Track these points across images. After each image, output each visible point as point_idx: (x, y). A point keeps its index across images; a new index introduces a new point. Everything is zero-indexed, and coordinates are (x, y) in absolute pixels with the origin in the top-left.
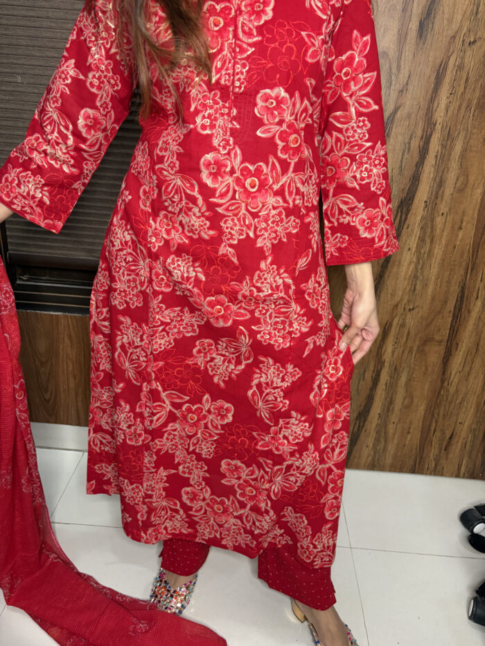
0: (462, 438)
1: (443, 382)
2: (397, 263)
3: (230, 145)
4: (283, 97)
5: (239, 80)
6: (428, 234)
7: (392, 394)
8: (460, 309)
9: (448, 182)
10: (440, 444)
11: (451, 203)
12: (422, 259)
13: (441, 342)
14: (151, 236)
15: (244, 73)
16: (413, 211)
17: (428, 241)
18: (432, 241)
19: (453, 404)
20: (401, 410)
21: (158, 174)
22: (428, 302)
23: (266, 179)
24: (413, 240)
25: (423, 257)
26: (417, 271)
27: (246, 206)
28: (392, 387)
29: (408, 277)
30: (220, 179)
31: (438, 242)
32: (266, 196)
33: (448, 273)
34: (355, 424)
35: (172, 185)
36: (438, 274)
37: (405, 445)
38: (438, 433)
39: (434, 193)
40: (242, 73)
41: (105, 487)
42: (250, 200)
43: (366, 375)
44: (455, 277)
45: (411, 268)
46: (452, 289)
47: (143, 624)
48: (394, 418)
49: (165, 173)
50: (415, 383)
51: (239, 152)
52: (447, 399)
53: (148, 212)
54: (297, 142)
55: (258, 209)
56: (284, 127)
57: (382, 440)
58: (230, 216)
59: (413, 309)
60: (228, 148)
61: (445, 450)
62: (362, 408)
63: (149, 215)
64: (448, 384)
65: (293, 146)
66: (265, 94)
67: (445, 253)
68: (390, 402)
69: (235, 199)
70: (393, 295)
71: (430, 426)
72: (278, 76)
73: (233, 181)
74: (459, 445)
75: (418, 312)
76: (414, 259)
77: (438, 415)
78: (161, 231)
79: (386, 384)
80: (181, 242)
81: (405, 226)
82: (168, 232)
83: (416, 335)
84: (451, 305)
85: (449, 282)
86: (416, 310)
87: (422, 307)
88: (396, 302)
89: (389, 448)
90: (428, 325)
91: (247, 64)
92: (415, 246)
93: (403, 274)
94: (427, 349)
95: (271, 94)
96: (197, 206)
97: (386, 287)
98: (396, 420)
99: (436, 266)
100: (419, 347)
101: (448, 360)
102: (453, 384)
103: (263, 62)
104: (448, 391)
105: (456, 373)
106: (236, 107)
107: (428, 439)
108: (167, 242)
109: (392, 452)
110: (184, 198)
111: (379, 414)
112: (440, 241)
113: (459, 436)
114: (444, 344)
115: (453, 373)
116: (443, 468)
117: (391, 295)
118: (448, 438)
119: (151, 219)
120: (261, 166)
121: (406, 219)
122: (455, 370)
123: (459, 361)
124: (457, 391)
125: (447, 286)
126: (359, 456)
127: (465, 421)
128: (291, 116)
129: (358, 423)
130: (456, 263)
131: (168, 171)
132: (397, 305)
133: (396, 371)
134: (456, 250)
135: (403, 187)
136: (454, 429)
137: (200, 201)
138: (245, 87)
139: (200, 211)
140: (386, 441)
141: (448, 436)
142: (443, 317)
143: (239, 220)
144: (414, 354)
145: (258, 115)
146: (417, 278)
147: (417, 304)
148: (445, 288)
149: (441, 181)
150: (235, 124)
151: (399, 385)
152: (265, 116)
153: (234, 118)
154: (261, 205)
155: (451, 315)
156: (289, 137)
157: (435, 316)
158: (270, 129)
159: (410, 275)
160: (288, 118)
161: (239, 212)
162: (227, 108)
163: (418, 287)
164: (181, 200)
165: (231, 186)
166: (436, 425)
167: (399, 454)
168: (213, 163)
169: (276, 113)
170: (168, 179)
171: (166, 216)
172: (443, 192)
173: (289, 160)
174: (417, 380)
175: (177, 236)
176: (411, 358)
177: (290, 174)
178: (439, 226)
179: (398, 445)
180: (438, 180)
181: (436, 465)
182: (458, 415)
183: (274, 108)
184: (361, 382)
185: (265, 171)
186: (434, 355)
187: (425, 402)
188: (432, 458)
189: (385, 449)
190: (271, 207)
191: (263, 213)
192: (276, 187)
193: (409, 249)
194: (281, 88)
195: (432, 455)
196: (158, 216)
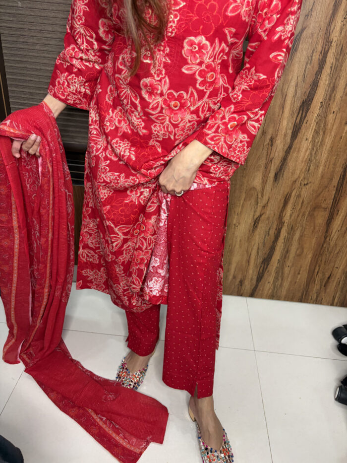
0: (337, 278)
1: (326, 238)
2: (297, 150)
3: (162, 75)
4: (204, 44)
5: (171, 26)
6: (322, 128)
7: (289, 246)
8: (342, 185)
9: (339, 87)
10: (321, 282)
11: (341, 104)
12: (316, 147)
13: (326, 208)
14: (107, 121)
15: (176, 22)
16: (311, 110)
17: (321, 132)
18: (324, 133)
19: (332, 254)
20: (294, 257)
21: (117, 81)
22: (319, 179)
23: (185, 102)
24: (310, 133)
25: (317, 145)
26: (312, 156)
27: (170, 119)
28: (288, 241)
29: (304, 160)
30: (153, 97)
31: (329, 134)
32: (184, 113)
33: (335, 158)
34: (261, 266)
35: (124, 92)
36: (327, 158)
37: (296, 282)
38: (320, 275)
39: (328, 96)
40: (174, 22)
41: (88, 285)
42: (173, 115)
43: (270, 232)
44: (340, 160)
45: (307, 153)
46: (337, 169)
47: (111, 395)
48: (289, 263)
49: (121, 82)
50: (306, 238)
51: (167, 80)
52: (328, 250)
53: (110, 104)
54: (212, 78)
55: (178, 122)
56: (204, 67)
57: (280, 279)
58: (158, 123)
59: (307, 184)
60: (160, 76)
61: (325, 286)
62: (266, 256)
63: (111, 106)
64: (330, 240)
65: (209, 80)
66: (191, 40)
67: (333, 142)
68: (287, 252)
69: (163, 113)
70: (293, 173)
71: (314, 270)
72: (201, 27)
73: (162, 100)
74: (335, 284)
75: (311, 186)
76: (310, 147)
77: (321, 261)
78: (115, 119)
79: (285, 239)
80: (126, 131)
81: (305, 122)
82: (120, 122)
83: (308, 203)
84: (335, 182)
85: (335, 164)
86: (310, 185)
87: (314, 183)
88: (295, 179)
89: (285, 284)
90: (318, 196)
91: (179, 15)
92: (311, 136)
93: (301, 158)
94: (316, 214)
95: (195, 41)
96: (137, 111)
97: (288, 167)
98: (290, 265)
99: (326, 152)
100: (310, 212)
101: (330, 222)
102: (334, 239)
103: (191, 15)
104: (329, 245)
105: (336, 231)
106: (169, 46)
107: (313, 279)
108: (117, 128)
109: (286, 287)
110: (129, 103)
111: (278, 260)
112: (331, 133)
113: (335, 277)
114: (328, 210)
115: (334, 231)
116: (322, 299)
117: (292, 173)
118: (326, 278)
119: (111, 109)
120: (182, 94)
121: (306, 116)
122: (336, 229)
123: (339, 223)
124: (336, 245)
125: (333, 168)
126: (263, 289)
127: (340, 266)
128: (209, 59)
129: (263, 265)
130: (341, 150)
131: (123, 81)
132: (295, 181)
133: (292, 229)
134: (342, 140)
135: (304, 91)
136: (332, 272)
137: (139, 108)
138: (175, 33)
139: (139, 115)
140: (282, 279)
141: (327, 276)
142: (328, 191)
143: (164, 127)
144: (306, 217)
145: (184, 56)
146: (311, 161)
147: (310, 180)
148: (332, 169)
149: (334, 87)
150: (167, 59)
151: (294, 239)
152: (189, 57)
153: (167, 55)
154: (180, 120)
155: (335, 189)
156: (206, 74)
157: (323, 190)
158: (192, 67)
159: (307, 159)
160: (207, 60)
161: (165, 122)
162: (162, 46)
163: (312, 168)
164: (128, 104)
165: (160, 104)
166: (319, 269)
167: (292, 288)
168: (149, 85)
169: (198, 55)
170: (122, 87)
171: (121, 111)
172: (335, 95)
173: (205, 90)
174: (307, 236)
175: (124, 127)
176: (304, 220)
177: (205, 99)
178: (330, 122)
179: (291, 282)
180: (332, 85)
181: (317, 297)
182: (335, 262)
183: (197, 52)
184: (267, 237)
185: (185, 97)
186: (321, 218)
187: (312, 252)
188: (314, 292)
189: (281, 285)
190: (187, 121)
191: (181, 125)
192: (192, 108)
193: (307, 139)
194: (203, 37)
195: (314, 290)
196: (116, 109)
